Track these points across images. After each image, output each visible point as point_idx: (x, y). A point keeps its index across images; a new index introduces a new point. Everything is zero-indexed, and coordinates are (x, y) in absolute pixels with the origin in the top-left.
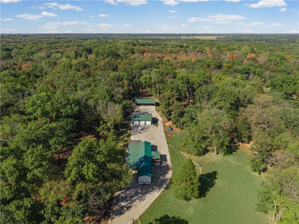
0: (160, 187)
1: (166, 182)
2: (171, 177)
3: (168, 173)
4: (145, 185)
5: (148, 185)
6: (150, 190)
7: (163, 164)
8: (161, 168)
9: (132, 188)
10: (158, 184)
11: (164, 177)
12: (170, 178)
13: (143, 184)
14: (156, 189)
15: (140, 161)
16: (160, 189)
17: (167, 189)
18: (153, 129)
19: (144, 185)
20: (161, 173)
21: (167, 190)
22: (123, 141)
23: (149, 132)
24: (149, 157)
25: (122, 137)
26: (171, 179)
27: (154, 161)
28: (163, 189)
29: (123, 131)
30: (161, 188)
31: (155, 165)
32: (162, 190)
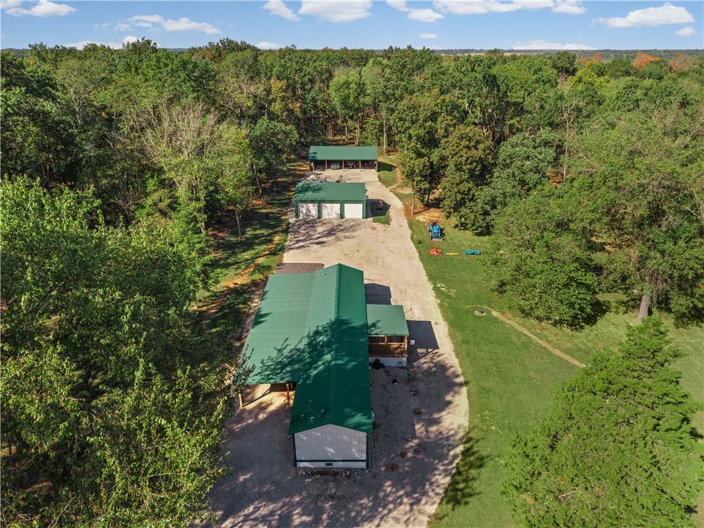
0: (416, 485)
1: (445, 456)
2: (466, 424)
3: (450, 403)
4: (335, 474)
5: (350, 474)
6: (363, 507)
7: (423, 360)
8: (411, 379)
9: (260, 496)
10: (406, 467)
11: (434, 429)
12: (461, 434)
13: (323, 472)
14: (398, 502)
15: (312, 345)
16: (418, 501)
17: (457, 502)
18: (370, 230)
19: (328, 473)
20: (415, 403)
21: (461, 509)
22: (251, 269)
23: (354, 241)
24: (354, 328)
25: (247, 255)
26: (467, 439)
27: (377, 347)
28: (437, 500)
29: (256, 237)
30: (425, 494)
31: (382, 366)
32: (432, 509)
